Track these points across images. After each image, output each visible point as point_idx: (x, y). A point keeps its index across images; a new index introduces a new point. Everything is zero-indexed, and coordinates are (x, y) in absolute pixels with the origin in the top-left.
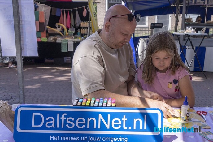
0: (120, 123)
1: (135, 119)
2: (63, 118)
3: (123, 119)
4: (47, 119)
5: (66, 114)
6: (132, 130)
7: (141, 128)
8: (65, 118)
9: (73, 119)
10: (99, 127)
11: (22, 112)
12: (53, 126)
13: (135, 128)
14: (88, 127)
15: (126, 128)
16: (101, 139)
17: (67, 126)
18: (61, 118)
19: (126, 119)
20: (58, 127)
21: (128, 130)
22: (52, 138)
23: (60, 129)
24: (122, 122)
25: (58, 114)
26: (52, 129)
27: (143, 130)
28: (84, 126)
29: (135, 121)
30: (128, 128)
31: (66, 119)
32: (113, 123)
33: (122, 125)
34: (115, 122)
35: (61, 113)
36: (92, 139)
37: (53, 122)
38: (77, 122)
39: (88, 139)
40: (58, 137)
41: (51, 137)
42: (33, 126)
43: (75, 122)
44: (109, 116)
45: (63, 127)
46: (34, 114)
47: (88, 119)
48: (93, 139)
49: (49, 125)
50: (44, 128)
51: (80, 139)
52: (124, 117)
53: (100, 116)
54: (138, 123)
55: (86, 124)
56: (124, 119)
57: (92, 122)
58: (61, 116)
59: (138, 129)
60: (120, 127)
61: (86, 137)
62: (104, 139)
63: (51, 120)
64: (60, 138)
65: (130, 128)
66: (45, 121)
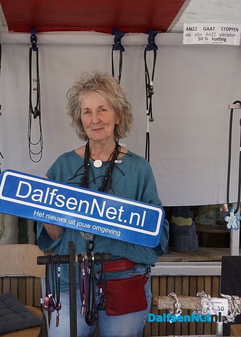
0: (115, 213)
1: (132, 213)
2: (53, 194)
3: (119, 210)
4: (35, 191)
5: (57, 190)
6: (127, 224)
7: (138, 224)
8: (55, 194)
9: (64, 198)
10: (91, 213)
11: (8, 176)
12: (40, 200)
13: (130, 223)
14: (79, 210)
15: (121, 221)
16: (91, 227)
17: (56, 203)
18: (51, 193)
19: (123, 211)
20: (45, 202)
21: (122, 223)
22: (36, 214)
23: (47, 205)
24: (118, 212)
25: (48, 189)
26: (38, 203)
27: (139, 227)
28: (75, 208)
29: (132, 214)
30: (123, 221)
31: (57, 195)
32: (108, 212)
33: (117, 216)
34: (110, 211)
35: (52, 188)
36: (80, 224)
37: (41, 196)
38: (68, 202)
39: (76, 223)
40: (43, 214)
41: (35, 212)
42: (18, 195)
43: (65, 201)
44: (105, 202)
45: (50, 203)
46: (21, 182)
47: (81, 201)
48: (82, 224)
49: (36, 198)
50: (29, 200)
51: (67, 221)
52: (122, 207)
53: (95, 201)
54: (135, 218)
55: (77, 206)
56: (121, 210)
57: (84, 205)
58: (51, 191)
59: (134, 225)
60: (114, 217)
61: (75, 221)
62: (94, 227)
63: (38, 193)
64: (45, 216)
65: (125, 221)
66: (32, 193)
